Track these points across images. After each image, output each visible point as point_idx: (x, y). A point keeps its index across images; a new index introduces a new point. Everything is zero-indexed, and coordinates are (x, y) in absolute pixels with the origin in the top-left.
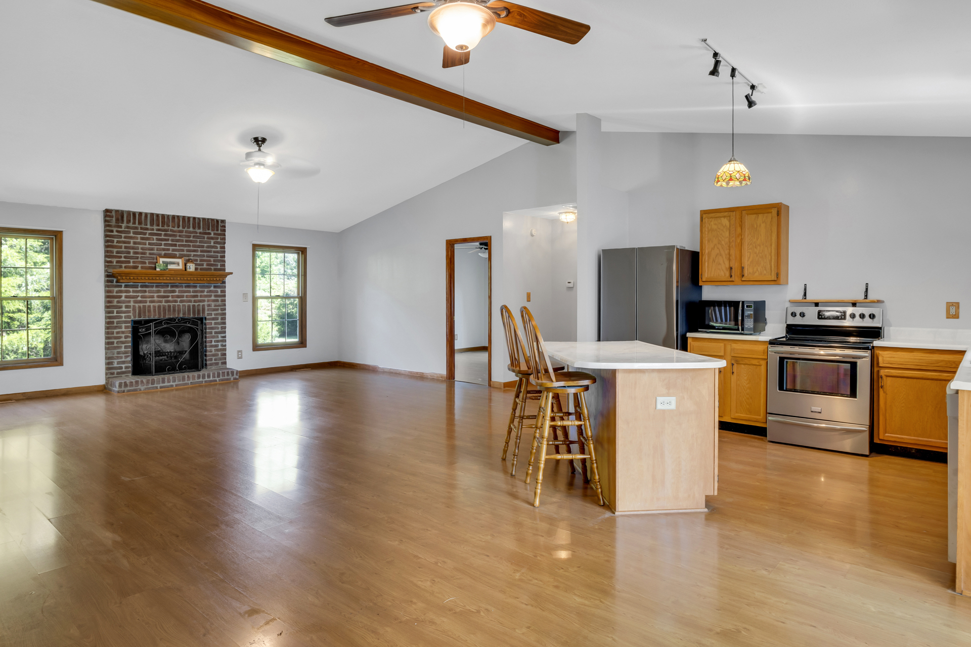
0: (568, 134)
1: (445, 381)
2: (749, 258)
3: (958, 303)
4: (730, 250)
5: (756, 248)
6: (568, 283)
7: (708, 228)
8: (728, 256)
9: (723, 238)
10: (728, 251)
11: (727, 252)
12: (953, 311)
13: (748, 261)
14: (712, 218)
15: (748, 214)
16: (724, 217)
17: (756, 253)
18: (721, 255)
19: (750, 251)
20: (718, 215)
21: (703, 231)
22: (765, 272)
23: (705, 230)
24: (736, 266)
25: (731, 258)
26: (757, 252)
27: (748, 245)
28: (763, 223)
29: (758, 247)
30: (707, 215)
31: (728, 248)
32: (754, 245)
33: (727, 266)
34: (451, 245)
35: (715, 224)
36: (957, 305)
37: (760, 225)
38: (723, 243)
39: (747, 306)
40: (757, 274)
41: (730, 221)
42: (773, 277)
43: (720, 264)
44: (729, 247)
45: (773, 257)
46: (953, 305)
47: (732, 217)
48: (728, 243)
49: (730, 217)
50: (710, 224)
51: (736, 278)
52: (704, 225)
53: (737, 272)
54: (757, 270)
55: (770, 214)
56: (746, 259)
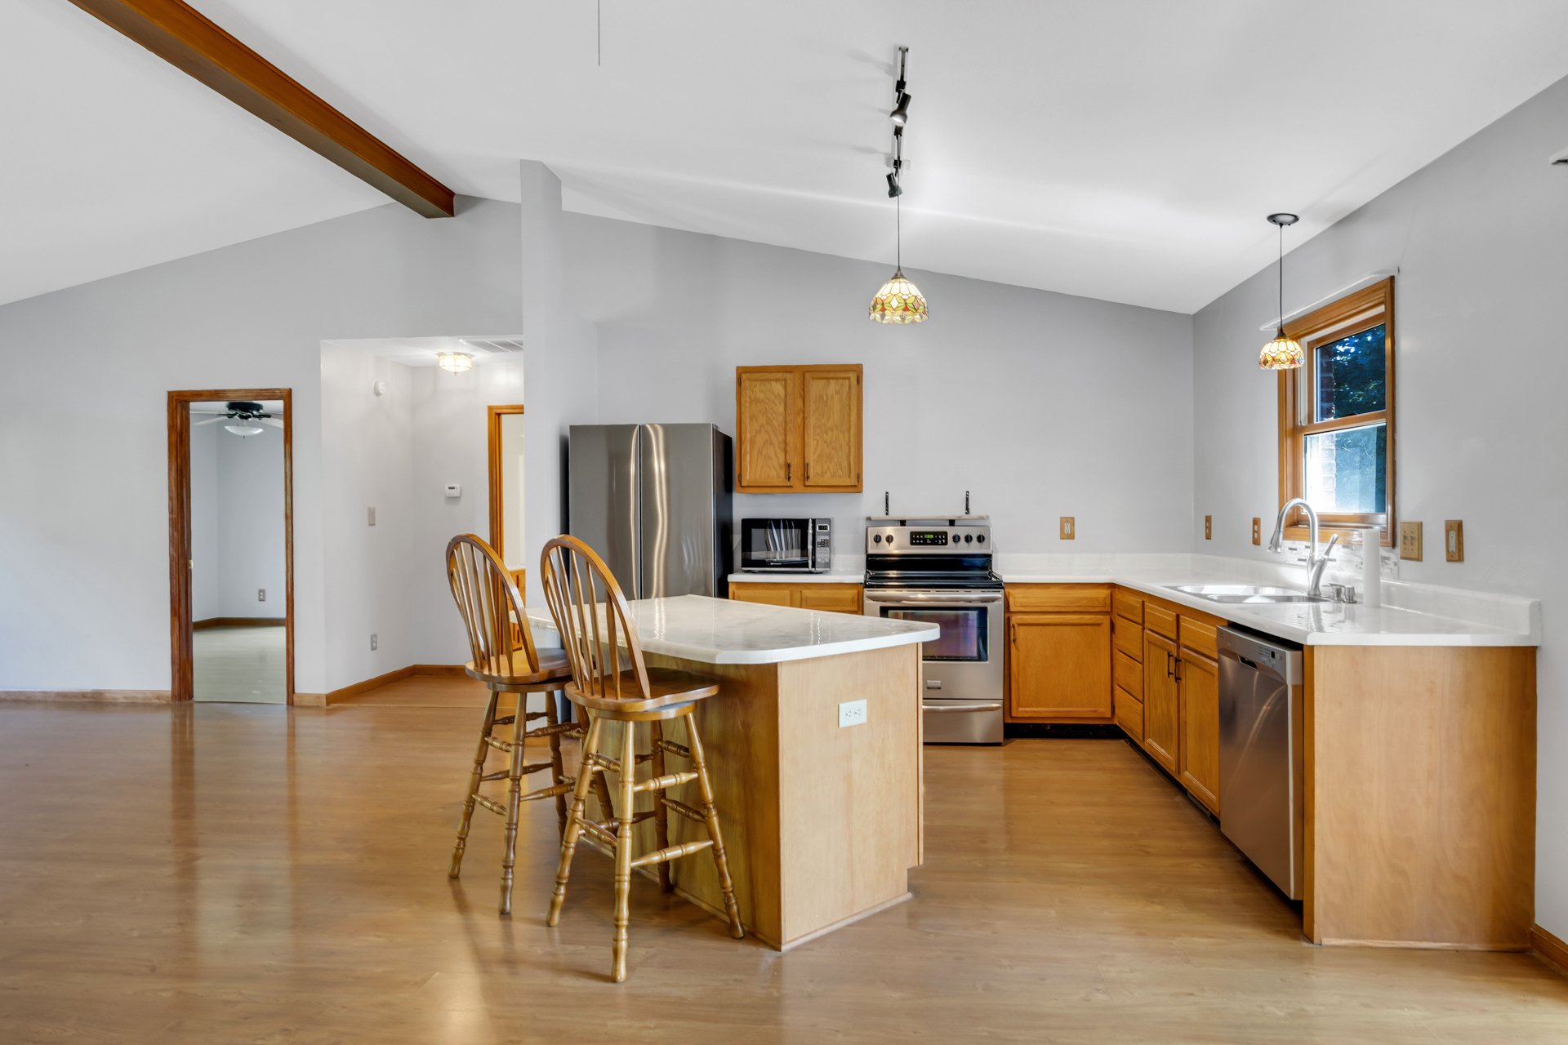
0: (472, 201)
1: (167, 705)
2: (816, 449)
3: (1073, 519)
4: (786, 435)
5: (826, 433)
6: (450, 488)
7: (750, 397)
8: (783, 445)
9: (775, 415)
10: (783, 436)
11: (781, 438)
12: (1067, 530)
13: (814, 454)
14: (756, 380)
15: (813, 379)
16: (777, 380)
17: (826, 442)
18: (771, 443)
19: (818, 437)
20: (767, 376)
21: (743, 402)
22: (840, 472)
23: (746, 401)
24: (795, 461)
25: (788, 448)
26: (828, 441)
27: (814, 428)
28: (836, 393)
29: (830, 433)
30: (748, 374)
31: (783, 432)
32: (823, 428)
33: (782, 461)
34: (179, 403)
35: (762, 391)
36: (1071, 521)
37: (832, 397)
38: (775, 422)
39: (820, 528)
40: (828, 475)
41: (785, 388)
42: (853, 482)
43: (770, 458)
44: (785, 430)
45: (853, 449)
46: (1067, 521)
47: (788, 382)
48: (783, 424)
49: (785, 380)
50: (752, 392)
51: (796, 481)
52: (743, 393)
53: (796, 471)
54: (828, 468)
55: (847, 381)
56: (812, 450)
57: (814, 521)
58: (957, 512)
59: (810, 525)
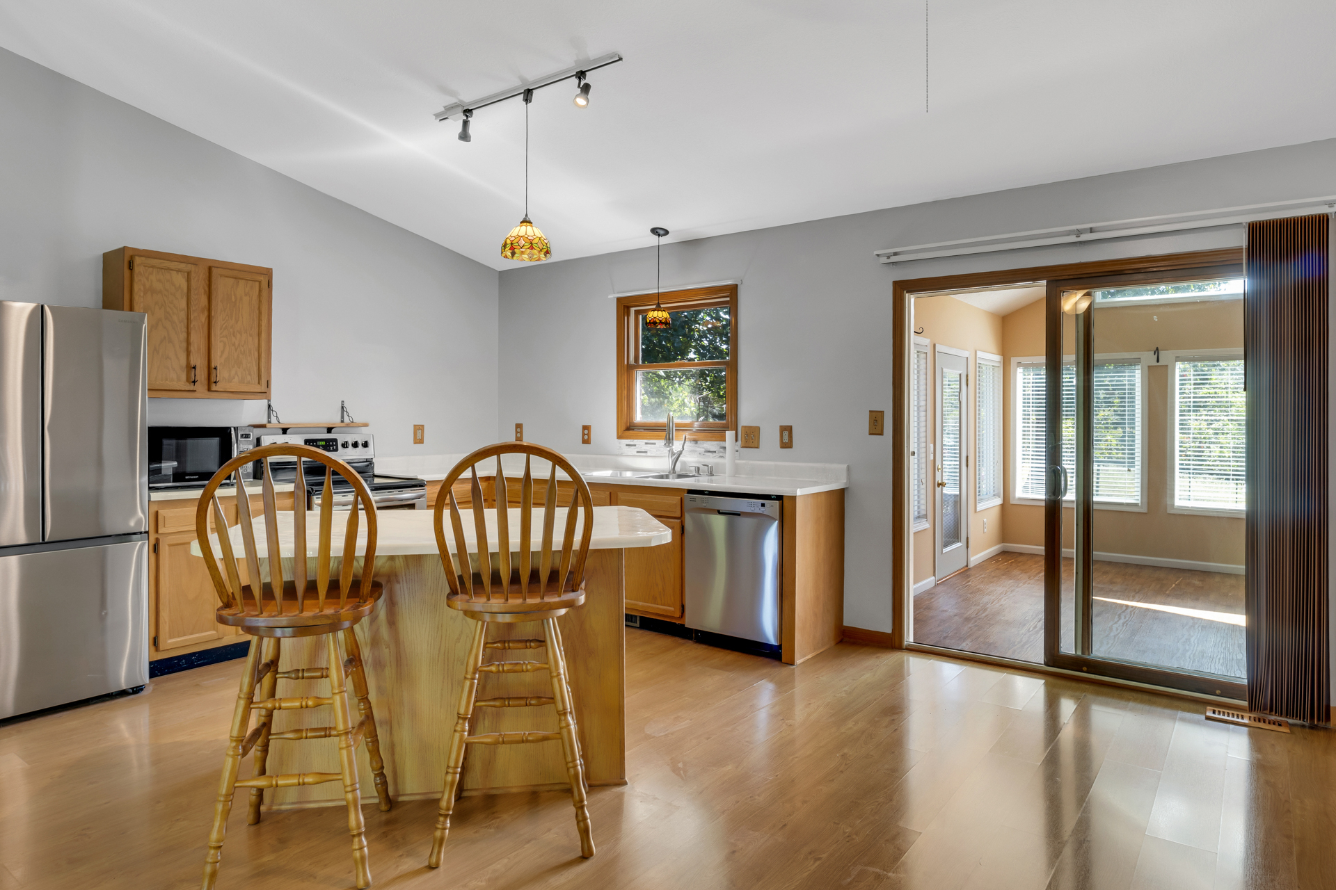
2: (223, 352)
3: (423, 425)
4: (188, 334)
5: (234, 336)
7: (144, 285)
8: (184, 345)
9: (175, 310)
10: (185, 335)
11: (183, 336)
12: (418, 435)
13: (221, 356)
14: (153, 267)
15: (220, 276)
16: (178, 271)
17: (234, 345)
18: (171, 341)
19: (225, 339)
20: (167, 264)
21: (137, 289)
22: (249, 378)
23: (141, 289)
24: (198, 360)
25: (192, 348)
26: (237, 344)
27: (221, 329)
28: (246, 295)
29: (238, 336)
30: (143, 259)
31: (185, 330)
32: (231, 330)
33: (184, 362)
35: (159, 281)
36: (422, 428)
37: (240, 299)
38: (175, 318)
39: (243, 436)
40: (236, 379)
41: (189, 280)
42: (263, 389)
43: (169, 356)
44: (188, 327)
45: (262, 354)
46: (419, 428)
47: (193, 275)
48: (185, 321)
49: (189, 273)
50: (147, 279)
51: (201, 387)
52: (136, 279)
53: (201, 374)
54: (236, 373)
55: (257, 283)
56: (219, 353)
57: (235, 429)
59: (233, 432)
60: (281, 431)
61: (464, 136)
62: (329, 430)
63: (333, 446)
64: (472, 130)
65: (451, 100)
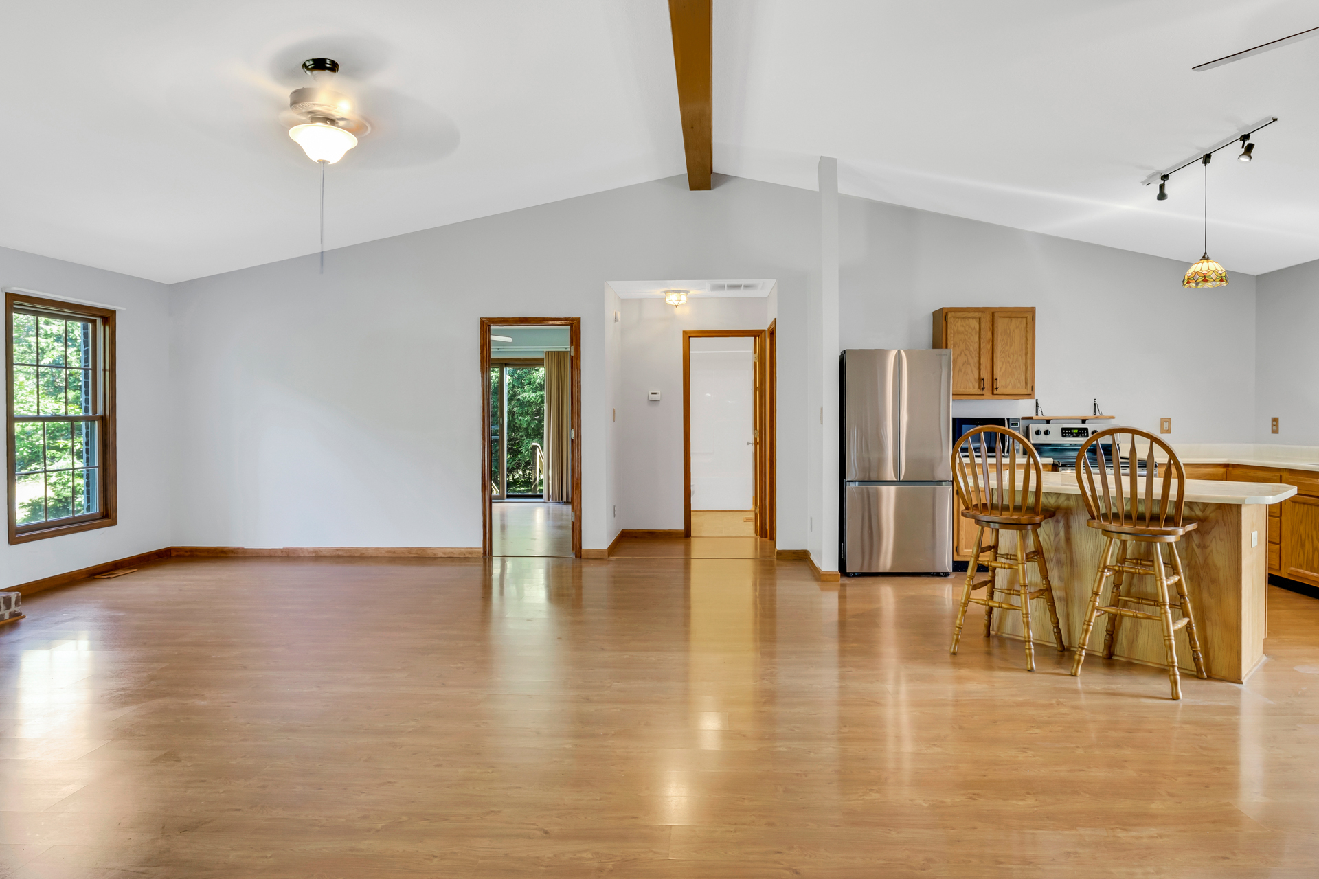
2: (1001, 368)
3: (1170, 419)
4: (980, 358)
5: (1009, 357)
6: (652, 393)
7: (954, 330)
8: (977, 365)
9: (971, 343)
10: (977, 358)
11: (976, 359)
12: (1166, 425)
13: (1000, 371)
14: (958, 318)
15: (1000, 317)
16: (973, 318)
17: (1009, 363)
18: (969, 363)
19: (1003, 359)
20: (967, 314)
21: (949, 333)
22: (1019, 385)
23: (951, 333)
24: (986, 375)
25: (981, 367)
26: (1011, 362)
27: (1000, 353)
28: (1017, 328)
29: (1012, 356)
30: (953, 313)
31: (977, 355)
32: (1008, 353)
33: (977, 377)
35: (962, 326)
36: (1169, 420)
37: (1014, 331)
38: (972, 348)
39: (1013, 424)
40: (1010, 386)
41: (980, 324)
42: (1029, 392)
43: (967, 374)
44: (979, 353)
45: (1029, 368)
46: (1166, 421)
47: (982, 319)
48: (978, 350)
49: (980, 319)
50: (955, 325)
51: (987, 392)
52: (949, 326)
53: (987, 384)
54: (1010, 382)
55: (1025, 319)
56: (999, 369)
57: (1008, 420)
58: (1088, 413)
59: (1006, 422)
60: (1046, 422)
61: (1162, 196)
62: (1084, 421)
63: (1084, 433)
64: (1166, 191)
65: (1151, 172)
